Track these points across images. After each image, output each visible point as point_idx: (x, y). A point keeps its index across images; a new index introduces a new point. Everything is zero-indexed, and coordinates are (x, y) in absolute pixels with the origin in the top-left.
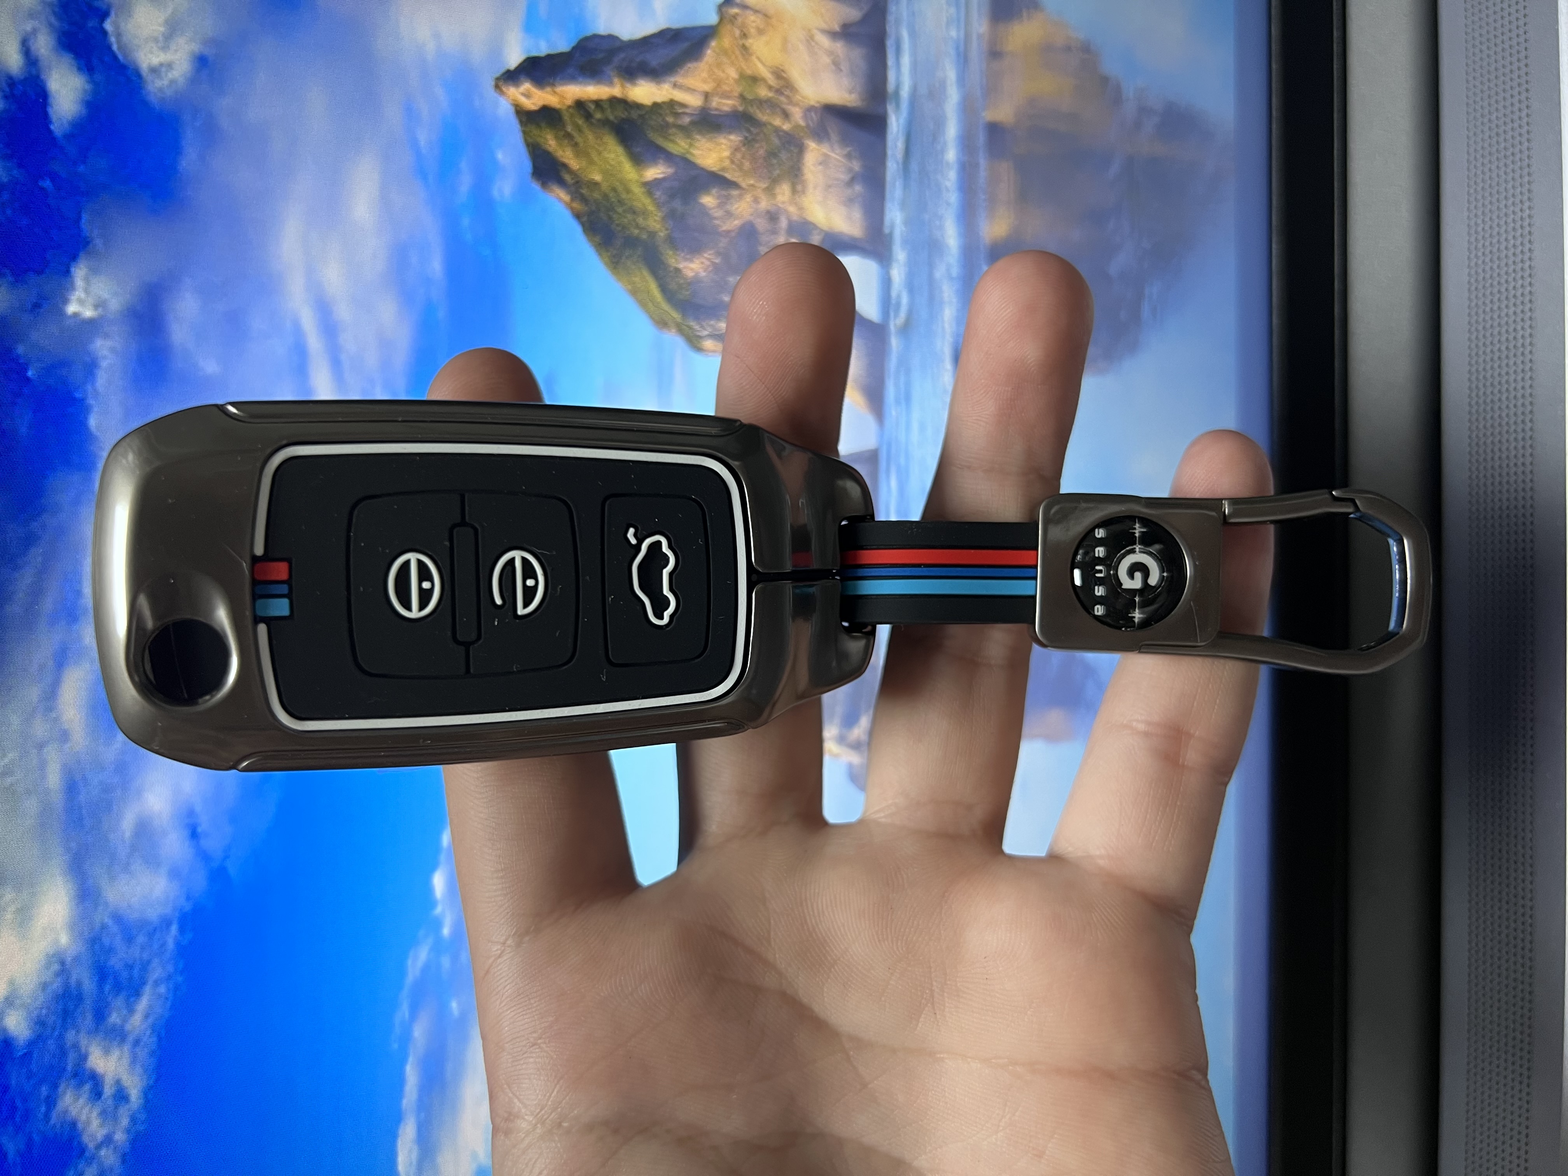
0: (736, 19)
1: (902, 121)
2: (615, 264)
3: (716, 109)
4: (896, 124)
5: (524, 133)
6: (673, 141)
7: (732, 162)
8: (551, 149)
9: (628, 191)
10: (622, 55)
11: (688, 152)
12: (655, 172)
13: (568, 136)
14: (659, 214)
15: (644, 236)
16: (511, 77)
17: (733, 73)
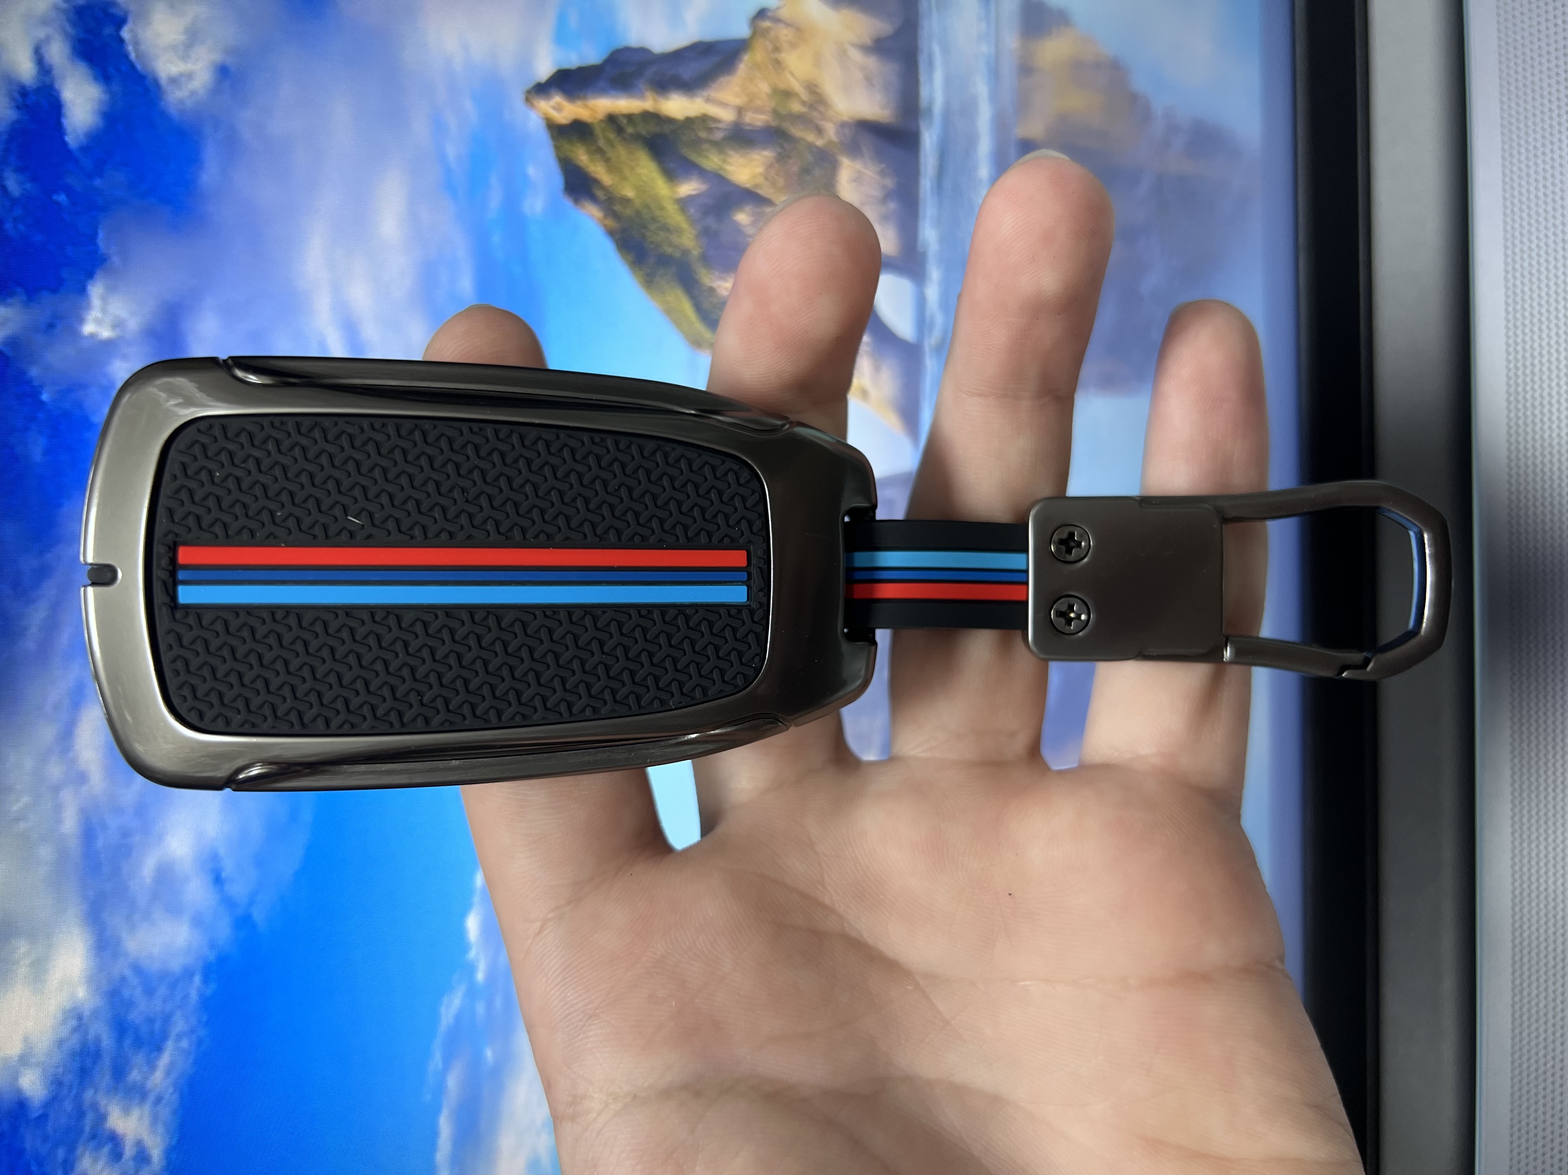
0: (768, 32)
1: (935, 138)
2: (649, 282)
3: (750, 125)
4: (929, 139)
5: (557, 148)
6: (706, 157)
7: (766, 179)
8: (581, 164)
9: (662, 208)
10: (654, 69)
11: (722, 168)
12: (688, 188)
13: (600, 151)
14: (694, 232)
15: (678, 255)
16: (542, 89)
17: (764, 88)
